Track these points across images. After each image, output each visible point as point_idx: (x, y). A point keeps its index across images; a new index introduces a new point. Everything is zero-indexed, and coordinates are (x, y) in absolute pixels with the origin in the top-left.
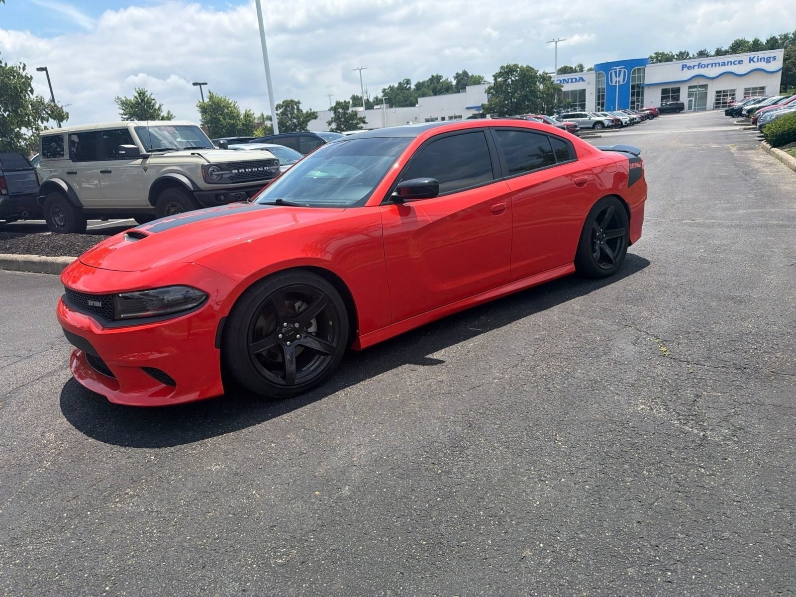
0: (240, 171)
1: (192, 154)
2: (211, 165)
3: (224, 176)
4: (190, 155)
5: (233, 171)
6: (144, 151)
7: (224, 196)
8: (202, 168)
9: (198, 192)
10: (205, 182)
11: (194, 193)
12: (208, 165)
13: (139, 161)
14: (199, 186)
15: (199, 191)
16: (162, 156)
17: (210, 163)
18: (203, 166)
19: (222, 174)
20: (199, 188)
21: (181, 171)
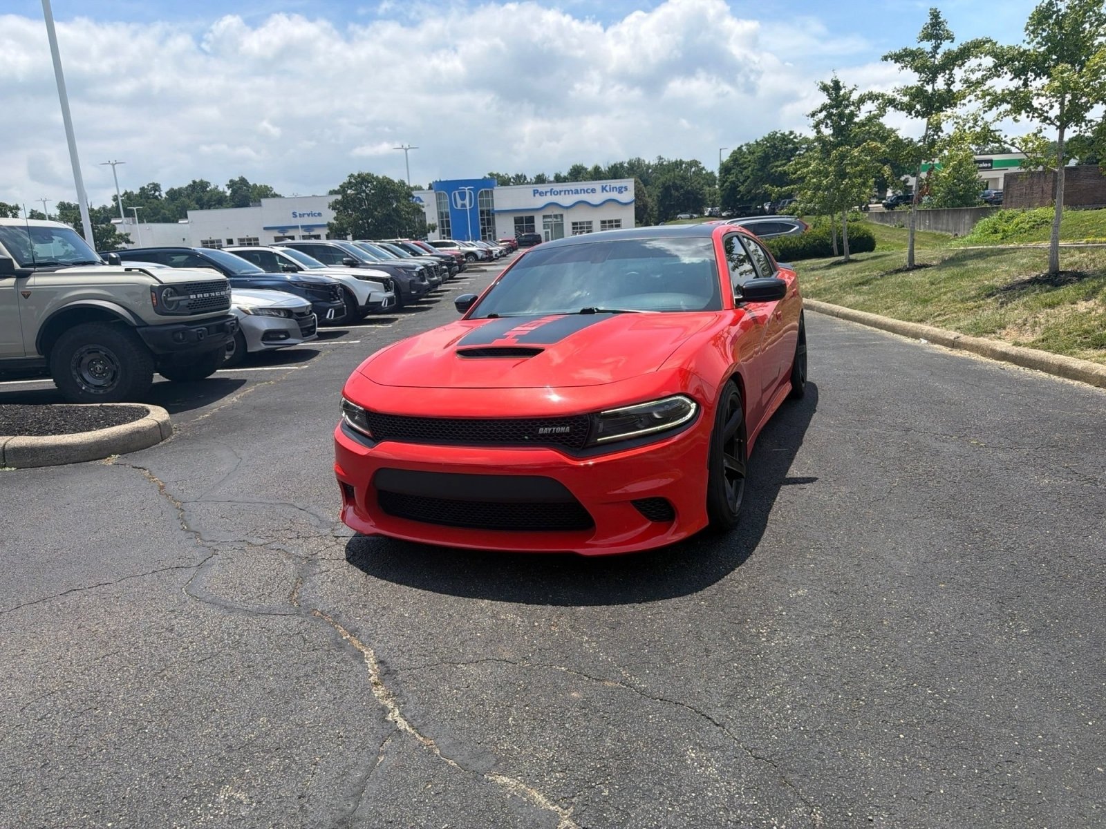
0: (198, 296)
1: (126, 270)
2: (163, 287)
3: (181, 303)
4: (124, 271)
5: (192, 297)
6: (17, 266)
7: (183, 333)
8: (152, 291)
9: (144, 328)
10: (156, 312)
11: (138, 330)
12: (160, 286)
13: (11, 281)
14: (143, 318)
15: (144, 326)
16: (51, 273)
17: (161, 283)
18: (152, 288)
19: (179, 300)
20: (143, 321)
21: (110, 296)
